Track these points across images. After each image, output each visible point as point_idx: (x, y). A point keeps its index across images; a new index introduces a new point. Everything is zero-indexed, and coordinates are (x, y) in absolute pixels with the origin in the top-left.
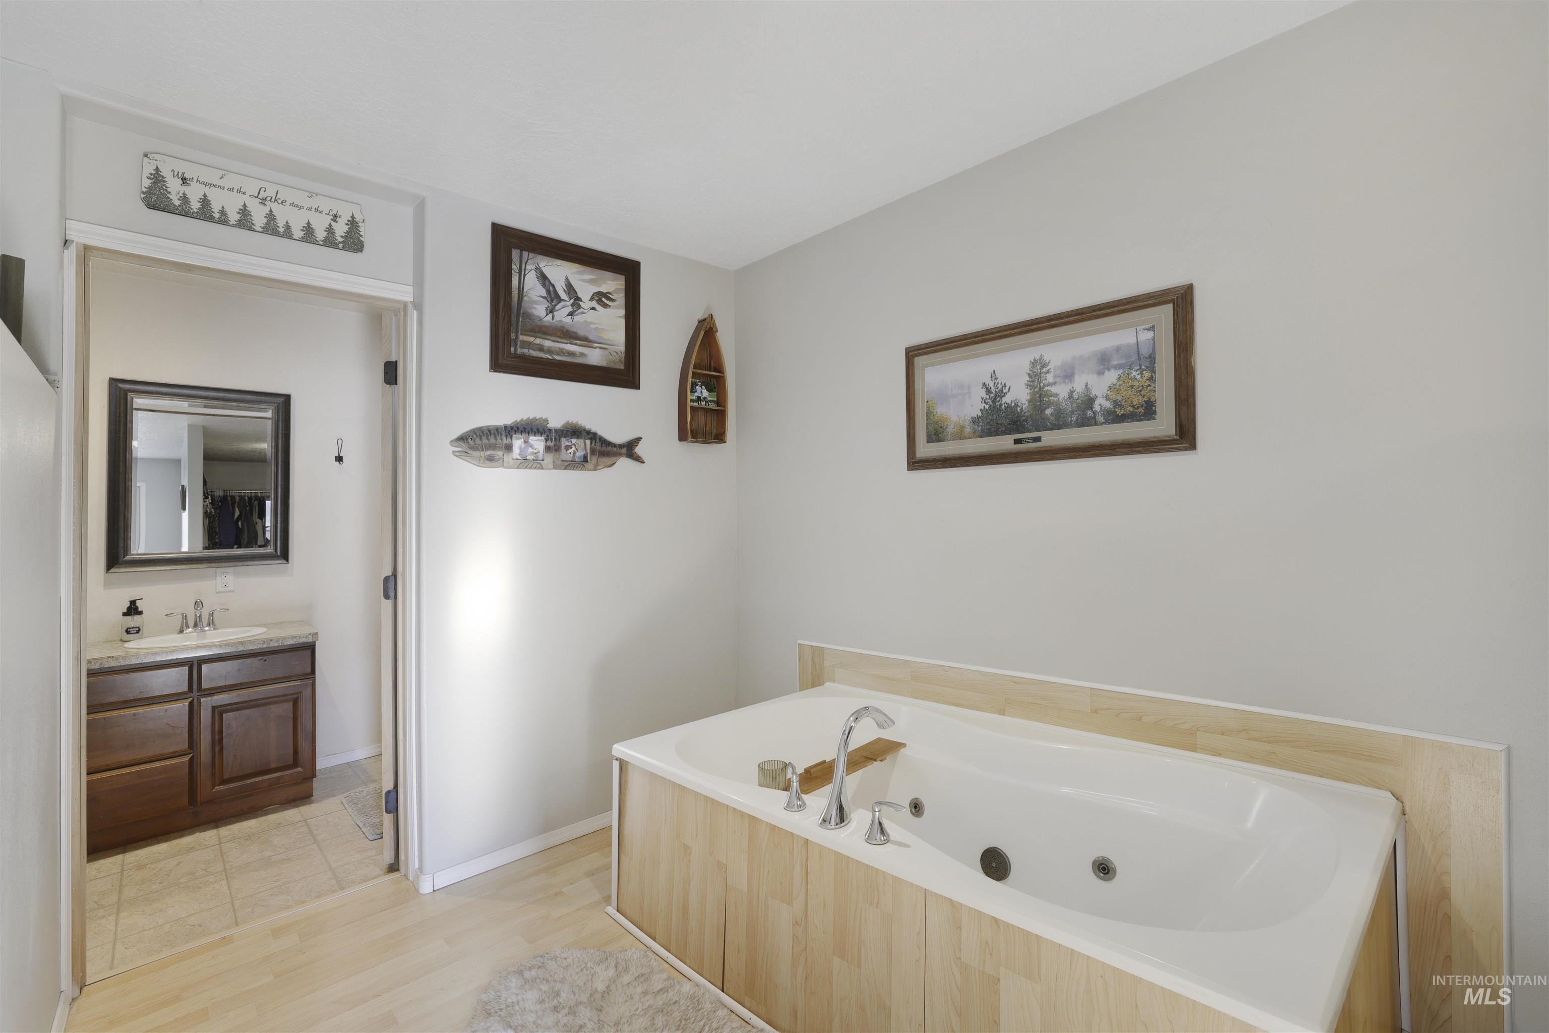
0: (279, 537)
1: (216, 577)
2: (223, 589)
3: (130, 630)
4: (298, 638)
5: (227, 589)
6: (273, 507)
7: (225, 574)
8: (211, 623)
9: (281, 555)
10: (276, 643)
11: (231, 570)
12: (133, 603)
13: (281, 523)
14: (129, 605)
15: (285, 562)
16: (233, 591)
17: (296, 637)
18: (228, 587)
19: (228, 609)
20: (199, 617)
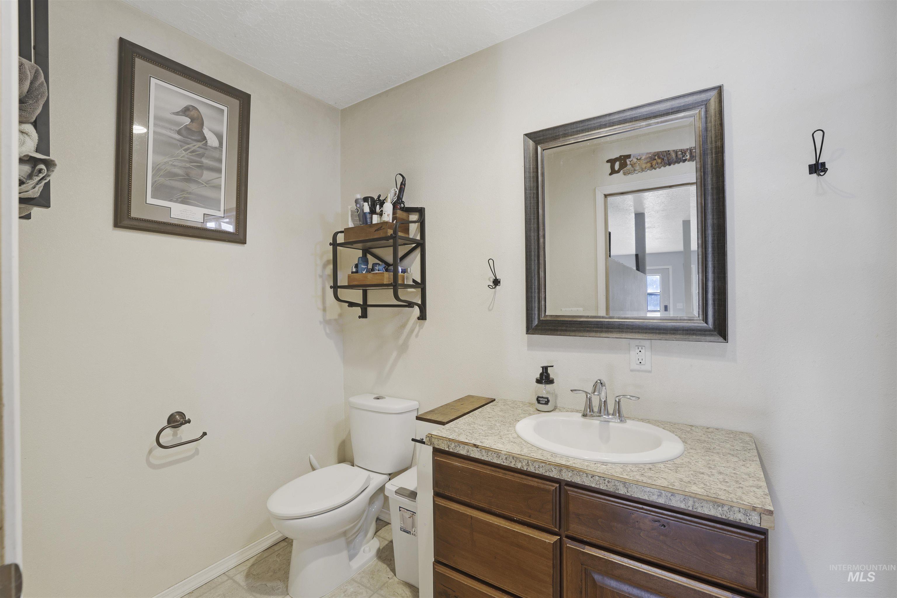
0: (710, 302)
1: (629, 350)
2: (638, 367)
3: (541, 399)
4: (726, 508)
5: (643, 367)
6: (700, 257)
7: (640, 348)
8: (618, 412)
9: (715, 328)
10: (681, 502)
11: (647, 343)
12: (545, 369)
13: (714, 281)
14: (541, 371)
15: (721, 339)
16: (650, 372)
17: (723, 505)
18: (644, 365)
19: (639, 398)
20: (605, 401)
